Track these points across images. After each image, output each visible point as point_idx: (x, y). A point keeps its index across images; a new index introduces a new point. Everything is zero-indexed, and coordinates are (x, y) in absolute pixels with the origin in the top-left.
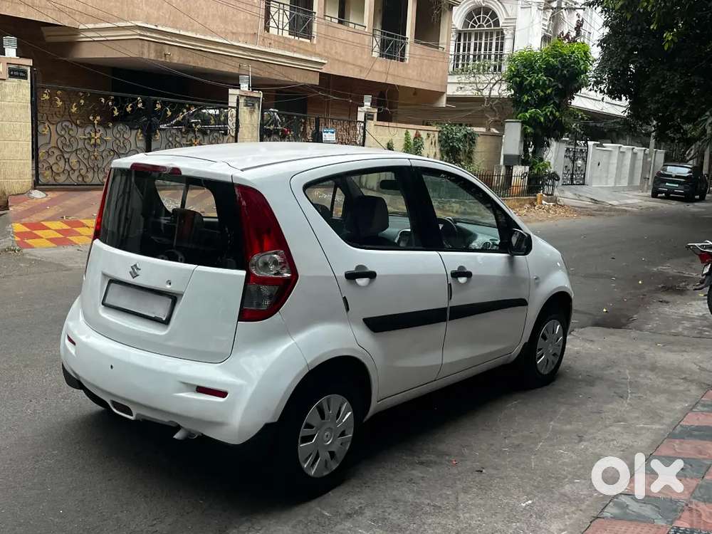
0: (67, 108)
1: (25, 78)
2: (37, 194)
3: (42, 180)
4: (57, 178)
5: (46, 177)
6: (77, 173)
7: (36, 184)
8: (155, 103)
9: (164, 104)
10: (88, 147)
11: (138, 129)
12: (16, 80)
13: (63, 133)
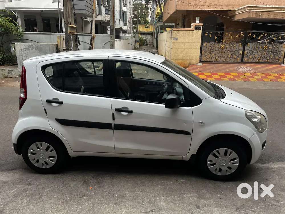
0: (213, 37)
1: (200, 29)
2: (200, 64)
3: (202, 60)
4: (207, 59)
5: (204, 59)
6: (214, 58)
7: (200, 61)
8: (249, 33)
9: (253, 33)
10: (219, 50)
11: (240, 43)
12: (197, 30)
13: (211, 45)
